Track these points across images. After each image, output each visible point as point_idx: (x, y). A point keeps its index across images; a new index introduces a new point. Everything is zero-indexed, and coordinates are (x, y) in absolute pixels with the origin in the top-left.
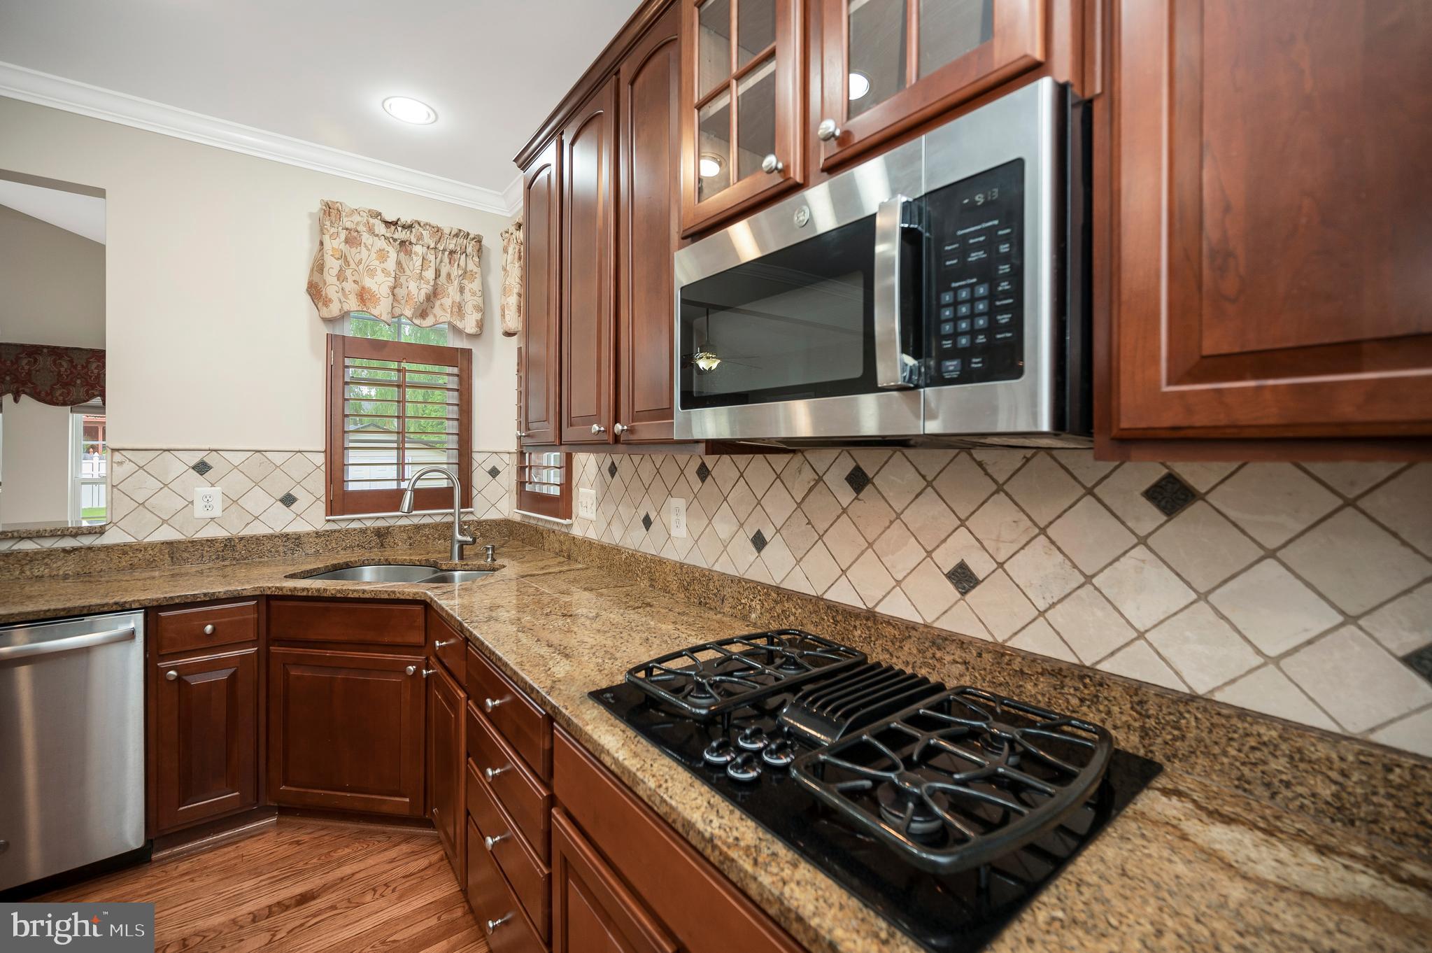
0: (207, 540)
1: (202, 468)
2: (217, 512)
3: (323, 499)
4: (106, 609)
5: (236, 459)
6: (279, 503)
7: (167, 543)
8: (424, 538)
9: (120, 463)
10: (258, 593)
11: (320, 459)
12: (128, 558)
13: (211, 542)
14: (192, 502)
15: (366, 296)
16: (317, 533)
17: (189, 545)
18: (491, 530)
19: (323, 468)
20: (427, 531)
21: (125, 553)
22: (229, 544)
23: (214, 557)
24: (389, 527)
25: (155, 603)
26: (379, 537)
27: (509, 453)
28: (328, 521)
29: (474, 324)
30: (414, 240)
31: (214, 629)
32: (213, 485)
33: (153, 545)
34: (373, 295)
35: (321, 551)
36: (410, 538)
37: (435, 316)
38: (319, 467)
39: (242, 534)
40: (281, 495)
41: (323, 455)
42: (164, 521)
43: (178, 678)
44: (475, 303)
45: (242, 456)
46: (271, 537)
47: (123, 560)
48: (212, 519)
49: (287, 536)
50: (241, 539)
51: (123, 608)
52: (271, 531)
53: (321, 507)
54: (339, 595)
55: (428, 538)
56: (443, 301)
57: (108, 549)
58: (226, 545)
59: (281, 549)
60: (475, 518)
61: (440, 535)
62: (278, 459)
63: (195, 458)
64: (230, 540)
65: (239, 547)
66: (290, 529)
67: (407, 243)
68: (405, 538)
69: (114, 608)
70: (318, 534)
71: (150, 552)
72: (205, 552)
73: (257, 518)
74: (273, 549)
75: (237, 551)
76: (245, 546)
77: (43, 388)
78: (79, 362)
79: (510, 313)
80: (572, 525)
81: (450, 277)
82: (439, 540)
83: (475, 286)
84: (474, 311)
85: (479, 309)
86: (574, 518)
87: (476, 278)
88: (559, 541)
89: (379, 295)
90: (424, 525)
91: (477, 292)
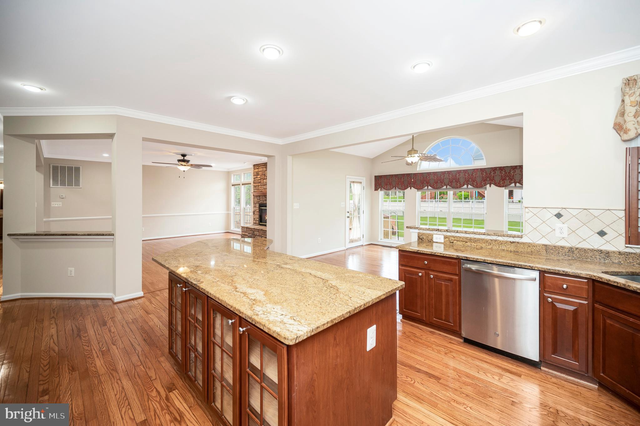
0: (561, 247)
1: (559, 216)
2: (565, 235)
3: (624, 235)
4: (526, 267)
5: (575, 212)
6: (597, 234)
7: (544, 245)
9: (528, 213)
10: (588, 277)
11: (622, 214)
12: (530, 249)
13: (563, 247)
14: (554, 230)
17: (554, 247)
19: (624, 219)
21: (529, 246)
22: (571, 250)
23: (564, 254)
25: (543, 270)
28: (626, 247)
31: (567, 287)
32: (563, 223)
33: (539, 245)
35: (621, 262)
38: (621, 218)
39: (577, 246)
40: (598, 230)
41: (624, 212)
42: (543, 236)
43: (552, 302)
45: (577, 211)
46: (592, 250)
47: (529, 249)
48: (563, 238)
49: (601, 251)
50: (577, 249)
51: (532, 269)
52: (592, 247)
53: (622, 239)
57: (524, 244)
58: (569, 250)
59: (598, 257)
62: (596, 213)
63: (556, 212)
64: (571, 248)
65: (576, 252)
66: (603, 248)
69: (529, 268)
70: (621, 253)
71: (538, 248)
72: (560, 252)
73: (584, 240)
74: (593, 256)
75: (575, 254)
76: (579, 252)
77: (497, 181)
78: (508, 171)
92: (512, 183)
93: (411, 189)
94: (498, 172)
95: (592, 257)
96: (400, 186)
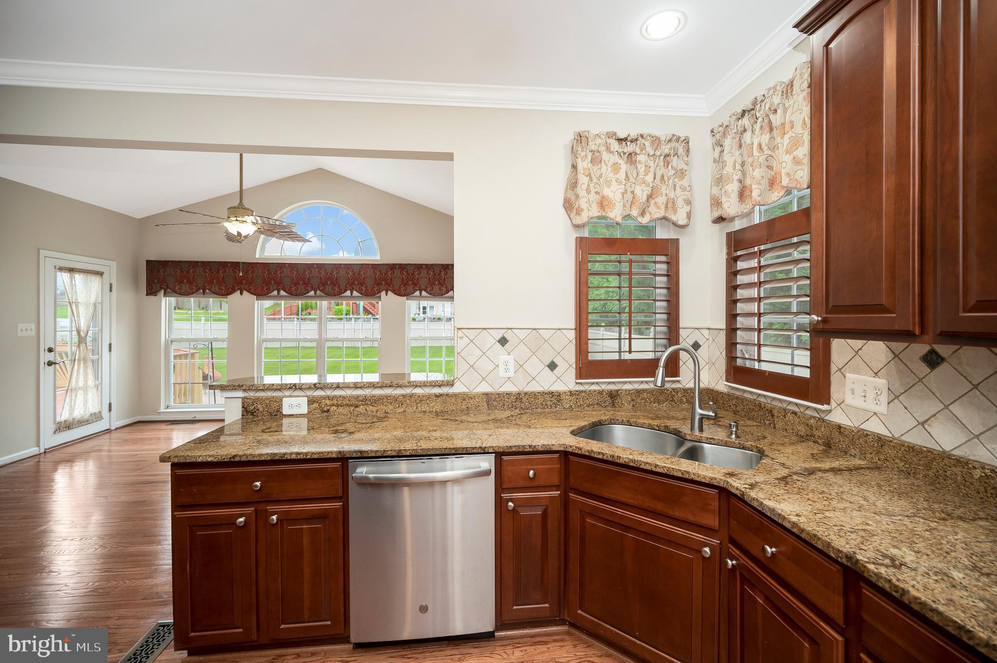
0: (507, 394)
1: (503, 341)
2: (511, 374)
3: (574, 366)
4: (475, 451)
5: (522, 334)
6: (547, 368)
7: (485, 394)
8: (643, 401)
9: (461, 338)
10: (561, 448)
11: (572, 335)
12: (466, 403)
13: (509, 394)
14: (498, 366)
15: (605, 203)
16: (571, 392)
17: (497, 396)
19: (574, 341)
20: (645, 395)
21: (464, 400)
22: (519, 397)
23: (510, 406)
24: (619, 390)
25: (501, 450)
26: (611, 398)
27: (709, 329)
28: (577, 383)
29: (685, 216)
30: (638, 151)
31: (535, 474)
32: (509, 354)
33: (478, 395)
34: (610, 202)
35: (573, 407)
36: (633, 400)
37: (650, 213)
38: (571, 341)
39: (526, 390)
40: (548, 362)
41: (573, 331)
42: (483, 379)
44: (685, 197)
45: (525, 333)
46: (543, 394)
47: (463, 404)
48: (509, 378)
49: (552, 393)
50: (526, 394)
51: (483, 451)
52: (542, 389)
53: (573, 372)
54: (631, 464)
55: (646, 401)
56: (657, 200)
57: (455, 395)
58: (517, 398)
59: (549, 403)
60: (681, 386)
61: (655, 399)
62: (546, 334)
63: (498, 335)
64: (519, 394)
65: (524, 400)
66: (554, 388)
67: (633, 155)
68: (630, 400)
70: (571, 393)
71: (477, 400)
72: (505, 402)
73: (534, 378)
74: (544, 403)
75: (523, 403)
76: (527, 399)
77: (397, 287)
78: (411, 272)
79: (729, 200)
80: (830, 411)
81: (663, 178)
82: (654, 403)
83: (685, 182)
84: (684, 205)
85: (688, 202)
86: (833, 404)
87: (686, 175)
88: (807, 425)
89: (614, 201)
90: (643, 391)
91: (687, 187)
92: (416, 290)
93: (241, 294)
94: (397, 272)
95: (542, 405)
96: (216, 288)
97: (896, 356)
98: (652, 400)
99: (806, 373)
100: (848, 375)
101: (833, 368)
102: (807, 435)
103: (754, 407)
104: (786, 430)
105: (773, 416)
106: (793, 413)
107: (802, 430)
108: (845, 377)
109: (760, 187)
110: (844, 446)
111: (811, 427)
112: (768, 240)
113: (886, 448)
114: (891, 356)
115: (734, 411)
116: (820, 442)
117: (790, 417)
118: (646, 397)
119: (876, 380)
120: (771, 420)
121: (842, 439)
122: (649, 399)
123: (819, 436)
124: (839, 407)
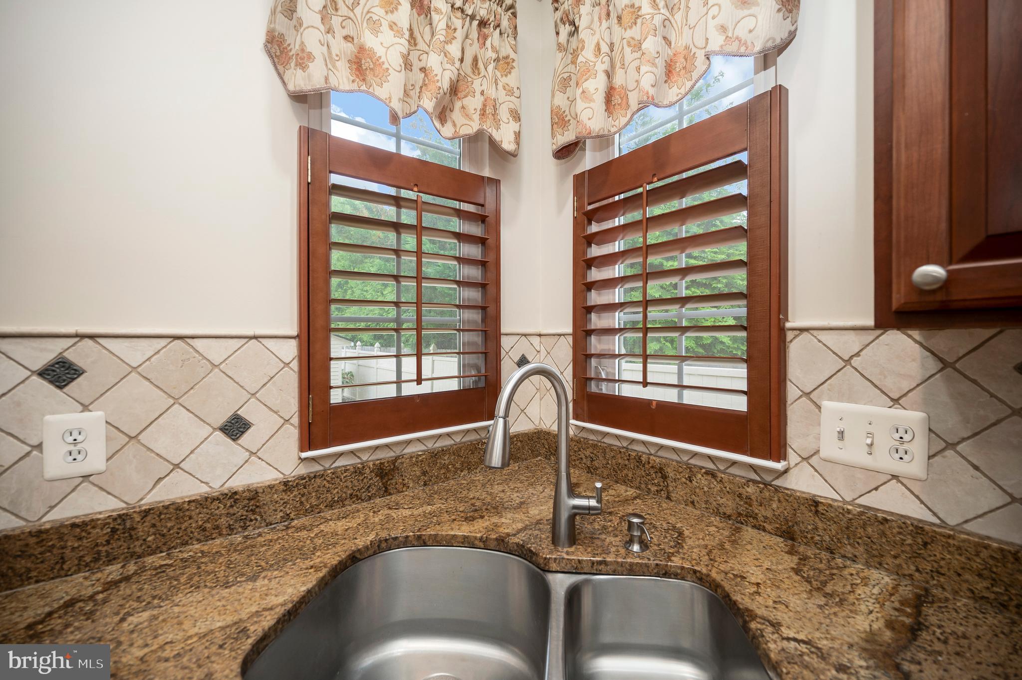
0: (74, 526)
1: (60, 374)
2: (95, 461)
3: (295, 420)
5: (134, 352)
6: (219, 434)
8: (443, 471)
11: (290, 351)
14: (38, 447)
15: (366, 63)
16: (286, 483)
18: (523, 448)
19: (295, 365)
20: (446, 460)
22: (121, 526)
23: (88, 559)
24: (397, 458)
26: (382, 478)
27: (540, 335)
28: (303, 460)
29: (512, 137)
32: (85, 408)
34: (377, 63)
35: (292, 516)
36: (424, 473)
37: (455, 125)
38: (287, 365)
39: (148, 502)
40: (222, 418)
41: (294, 343)
44: (512, 106)
45: (148, 348)
46: (204, 502)
48: (86, 477)
49: (233, 496)
50: (146, 513)
52: (204, 490)
53: (292, 434)
55: (448, 470)
56: (466, 101)
58: (114, 531)
59: (223, 521)
61: (462, 464)
62: (216, 351)
63: (44, 354)
64: (122, 518)
65: (141, 530)
66: (238, 483)
68: (418, 473)
70: (287, 486)
72: (67, 552)
73: (177, 466)
74: (208, 525)
75: (138, 539)
76: (154, 526)
79: (592, 105)
80: (786, 471)
81: (476, 64)
82: (462, 471)
83: (511, 80)
84: (511, 119)
85: (516, 116)
86: (793, 458)
87: (513, 68)
88: (740, 496)
89: (386, 66)
90: (443, 451)
91: (515, 89)
95: (204, 530)
97: (945, 364)
98: (458, 465)
99: (740, 404)
100: (826, 404)
101: (792, 392)
102: (740, 514)
103: (627, 462)
104: (693, 503)
105: (665, 477)
106: (707, 473)
107: (729, 505)
108: (819, 407)
109: (654, 70)
110: (827, 538)
111: (748, 500)
112: (654, 175)
113: (937, 550)
114: (933, 365)
115: (589, 467)
116: (768, 527)
117: (701, 480)
118: (447, 462)
119: (897, 412)
120: (662, 484)
121: (820, 525)
122: (454, 465)
123: (766, 518)
124: (805, 463)
